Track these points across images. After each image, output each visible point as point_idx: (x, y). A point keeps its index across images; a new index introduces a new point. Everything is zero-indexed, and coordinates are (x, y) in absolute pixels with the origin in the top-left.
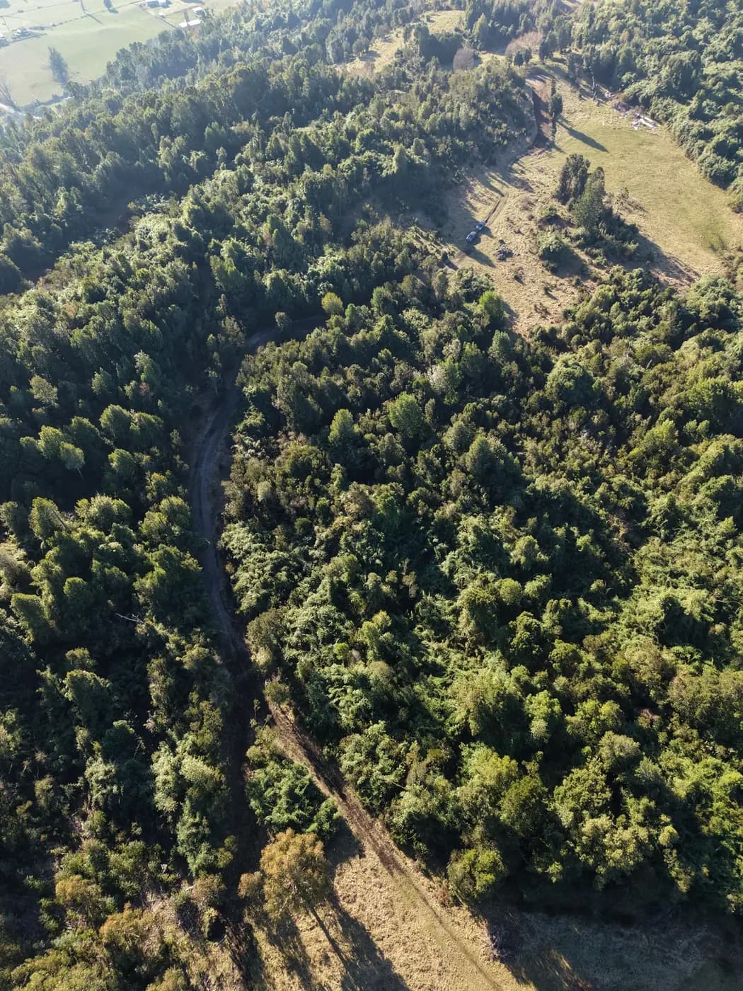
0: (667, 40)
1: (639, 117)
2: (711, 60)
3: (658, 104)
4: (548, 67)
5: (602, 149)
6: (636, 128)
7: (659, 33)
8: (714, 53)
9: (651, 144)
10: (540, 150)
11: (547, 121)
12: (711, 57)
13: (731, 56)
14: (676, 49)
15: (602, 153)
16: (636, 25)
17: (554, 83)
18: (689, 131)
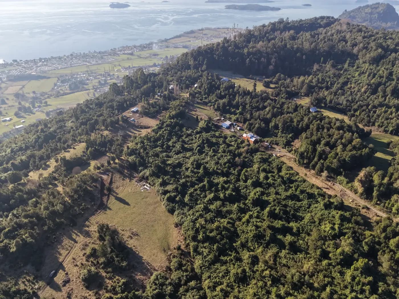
0: (158, 149)
1: (145, 185)
2: (174, 154)
3: (151, 179)
4: (112, 168)
5: (128, 204)
6: (142, 191)
7: (156, 146)
8: (175, 151)
9: (147, 197)
10: (99, 211)
11: (106, 195)
12: (174, 153)
13: (181, 151)
14: (161, 152)
15: (127, 206)
16: (147, 145)
17: (112, 175)
18: (159, 192)
